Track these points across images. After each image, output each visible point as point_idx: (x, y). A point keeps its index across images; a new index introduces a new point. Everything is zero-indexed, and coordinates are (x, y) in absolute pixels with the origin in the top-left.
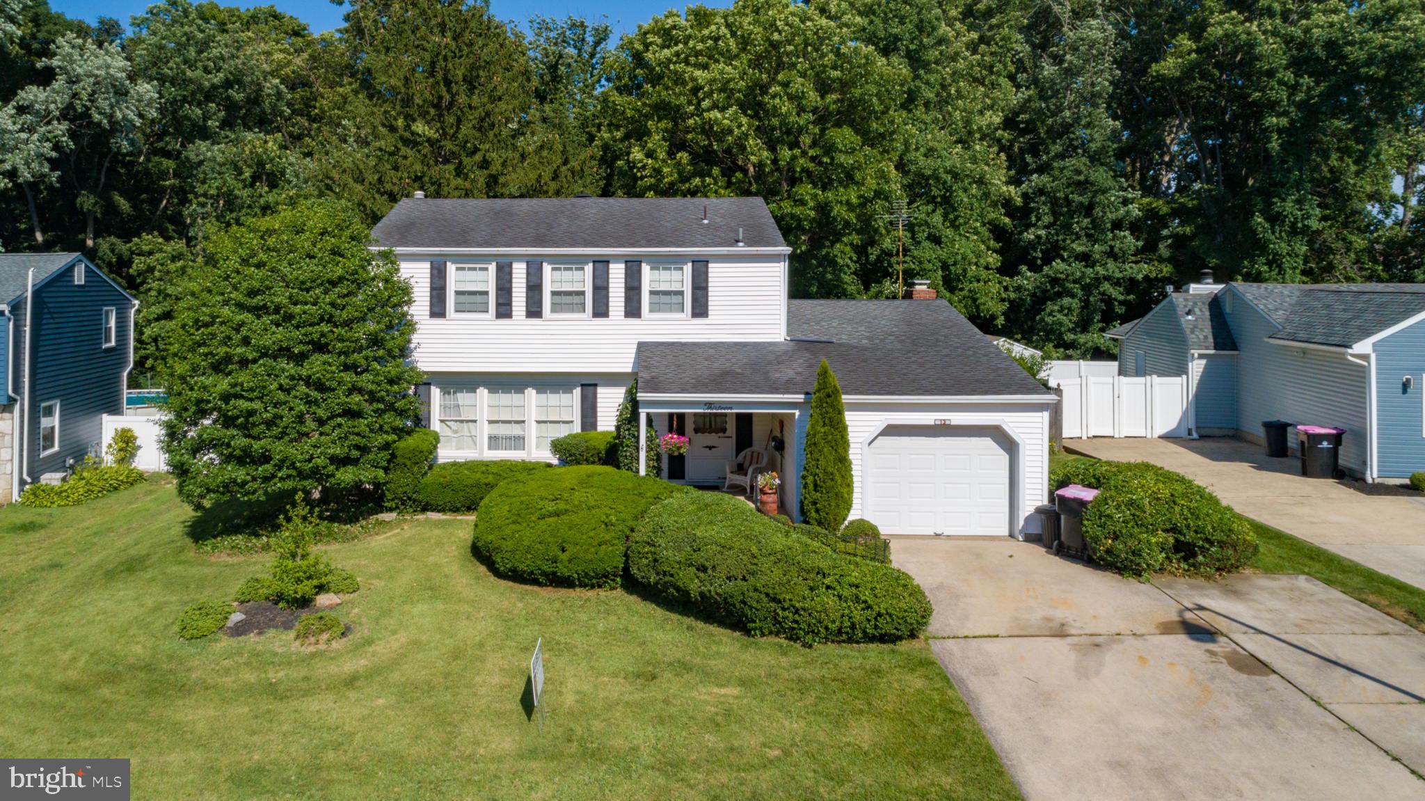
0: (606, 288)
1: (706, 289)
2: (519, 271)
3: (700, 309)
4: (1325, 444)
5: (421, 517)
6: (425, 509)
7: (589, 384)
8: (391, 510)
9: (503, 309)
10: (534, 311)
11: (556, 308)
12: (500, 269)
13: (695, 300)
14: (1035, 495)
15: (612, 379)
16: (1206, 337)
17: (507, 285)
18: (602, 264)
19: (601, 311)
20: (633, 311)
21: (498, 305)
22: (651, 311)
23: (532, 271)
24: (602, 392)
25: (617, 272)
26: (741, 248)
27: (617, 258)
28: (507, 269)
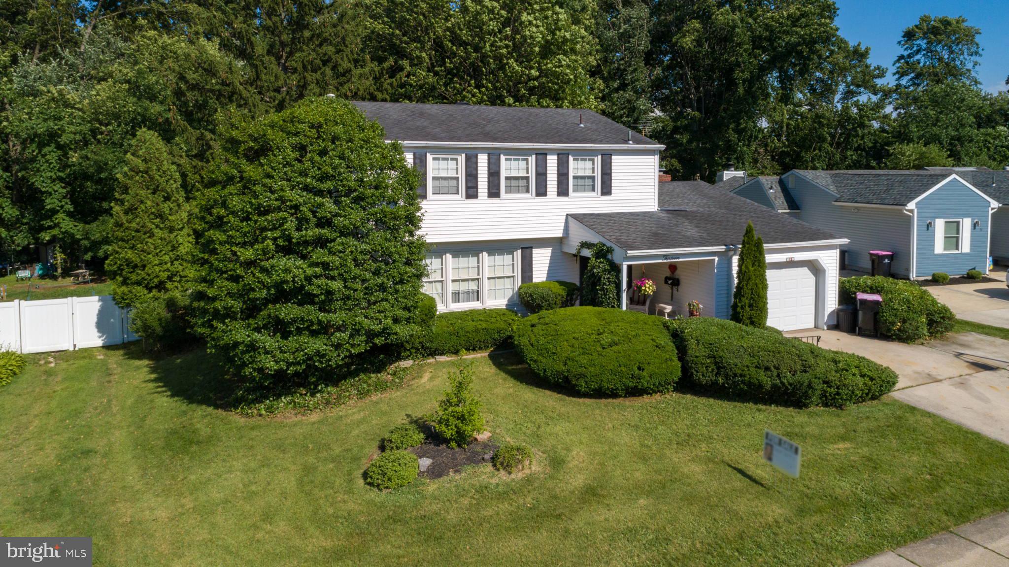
0: (545, 174)
1: (610, 174)
2: (483, 160)
3: (606, 190)
4: (886, 261)
5: (431, 360)
6: (433, 353)
7: (526, 247)
8: (407, 357)
9: (471, 192)
10: (494, 193)
11: (509, 190)
12: (468, 159)
13: (603, 183)
14: (832, 303)
15: (542, 243)
16: (783, 203)
17: (474, 172)
18: (542, 155)
19: (541, 191)
20: (563, 191)
21: (467, 188)
22: (574, 191)
23: (492, 161)
24: (535, 252)
25: (552, 161)
26: (631, 145)
27: (552, 151)
28: (474, 160)
